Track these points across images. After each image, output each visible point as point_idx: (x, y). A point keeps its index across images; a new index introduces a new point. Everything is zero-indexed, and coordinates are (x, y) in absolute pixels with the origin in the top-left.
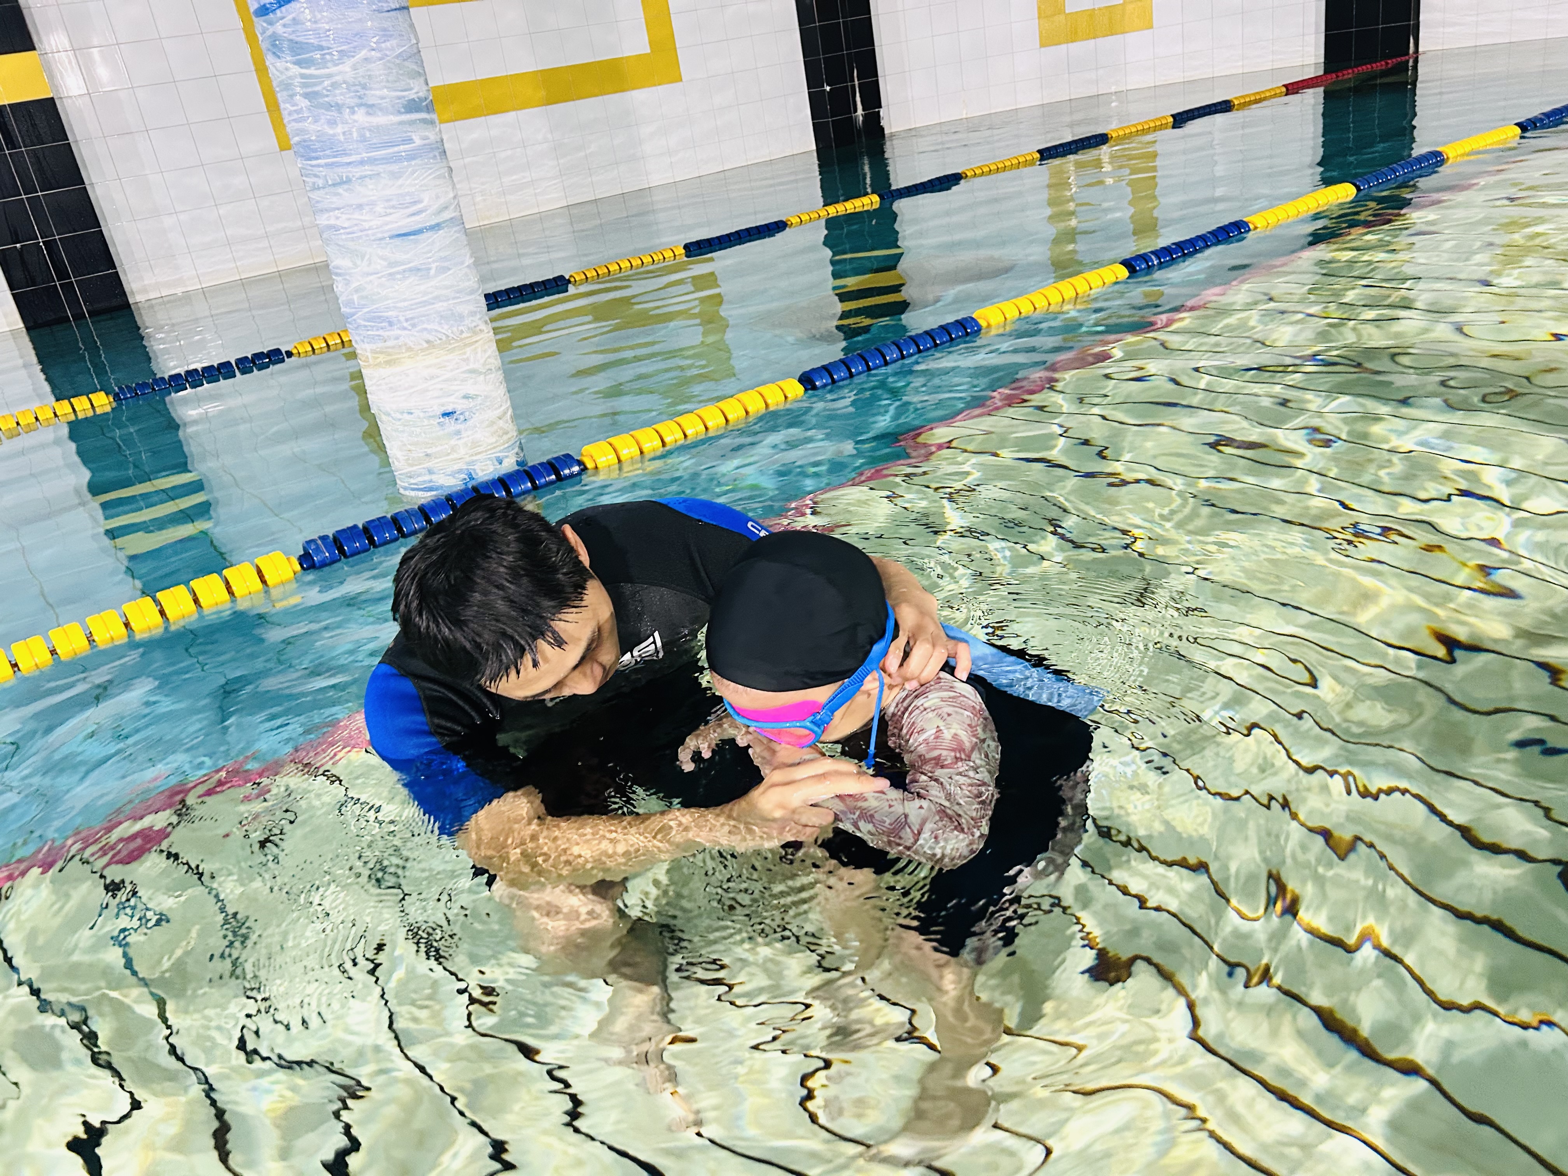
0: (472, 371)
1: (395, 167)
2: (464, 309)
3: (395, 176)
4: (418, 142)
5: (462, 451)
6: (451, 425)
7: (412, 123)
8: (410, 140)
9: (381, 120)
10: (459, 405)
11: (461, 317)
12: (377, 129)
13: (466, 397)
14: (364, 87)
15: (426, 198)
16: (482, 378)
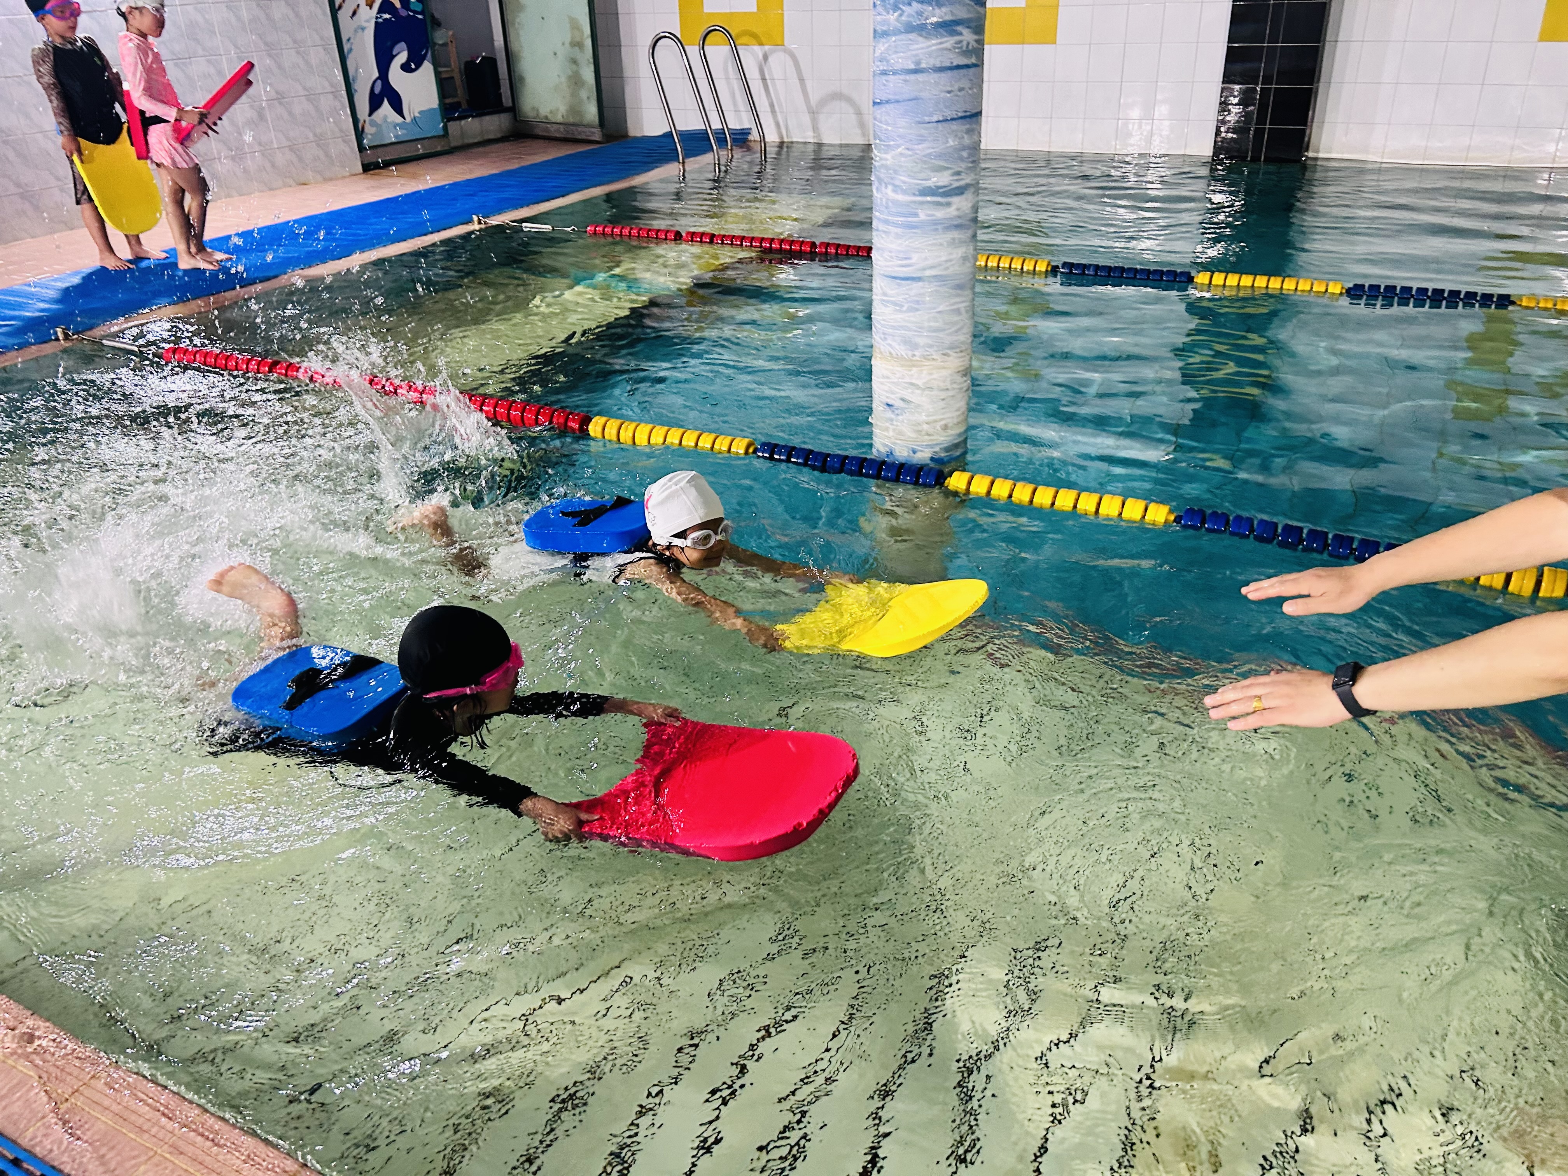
0: (912, 384)
1: (899, 230)
2: (921, 341)
3: (898, 236)
4: (922, 216)
5: (891, 434)
6: (889, 414)
7: (922, 203)
8: (916, 215)
9: (901, 197)
10: (898, 403)
11: (914, 346)
12: (896, 203)
13: (903, 400)
14: (895, 172)
15: (915, 258)
16: (918, 392)
